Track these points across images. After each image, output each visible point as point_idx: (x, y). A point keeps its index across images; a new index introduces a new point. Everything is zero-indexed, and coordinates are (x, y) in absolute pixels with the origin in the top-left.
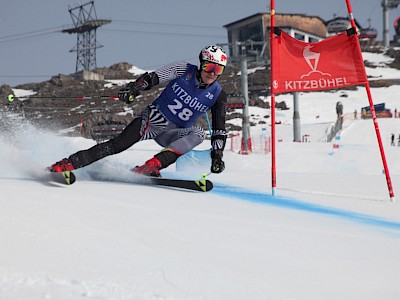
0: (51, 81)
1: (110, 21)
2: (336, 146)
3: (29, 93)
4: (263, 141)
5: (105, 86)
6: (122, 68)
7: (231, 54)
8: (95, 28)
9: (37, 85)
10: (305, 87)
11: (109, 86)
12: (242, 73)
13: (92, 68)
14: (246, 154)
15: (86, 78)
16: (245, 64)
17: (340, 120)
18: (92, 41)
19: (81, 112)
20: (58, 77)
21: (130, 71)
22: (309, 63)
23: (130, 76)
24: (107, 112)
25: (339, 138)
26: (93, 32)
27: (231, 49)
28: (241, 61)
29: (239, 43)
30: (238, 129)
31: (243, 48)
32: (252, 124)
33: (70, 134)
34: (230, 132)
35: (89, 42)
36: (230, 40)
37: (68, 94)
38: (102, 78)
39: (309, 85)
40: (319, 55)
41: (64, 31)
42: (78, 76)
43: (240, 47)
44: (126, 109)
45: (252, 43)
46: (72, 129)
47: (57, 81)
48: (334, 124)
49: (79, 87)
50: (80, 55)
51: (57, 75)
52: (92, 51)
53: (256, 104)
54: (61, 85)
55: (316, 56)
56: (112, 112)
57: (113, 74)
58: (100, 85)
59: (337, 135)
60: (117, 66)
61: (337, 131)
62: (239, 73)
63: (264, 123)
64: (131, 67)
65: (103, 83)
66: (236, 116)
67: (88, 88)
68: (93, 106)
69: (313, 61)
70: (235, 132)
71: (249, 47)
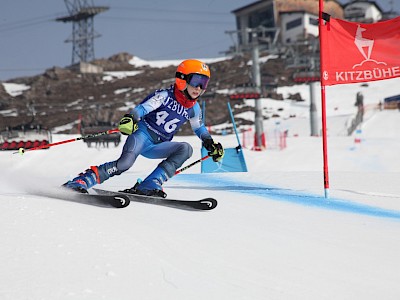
0: (45, 75)
1: (107, 8)
2: (357, 141)
3: (22, 87)
4: (278, 135)
5: (105, 78)
6: (122, 59)
7: (241, 42)
8: (92, 15)
9: (30, 79)
10: (358, 78)
11: (109, 78)
12: (254, 62)
13: (90, 59)
14: (260, 150)
15: (83, 70)
16: (257, 52)
17: (361, 112)
18: (89, 30)
19: (79, 108)
20: (53, 70)
21: (132, 62)
22: (362, 51)
23: (131, 68)
24: (107, 107)
25: (360, 132)
26: (89, 20)
27: (240, 36)
28: (252, 49)
29: (250, 30)
30: (250, 123)
31: (255, 35)
32: (265, 118)
33: (67, 132)
34: (242, 127)
35: (86, 31)
36: (239, 27)
37: (64, 89)
38: (101, 70)
39: (362, 76)
40: (373, 41)
41: (59, 20)
42: (75, 68)
43: (250, 34)
44: (128, 103)
45: (264, 29)
46: (69, 127)
47: (51, 74)
48: (354, 117)
49: (76, 81)
50: (77, 45)
51: (51, 67)
52: (89, 41)
53: (269, 96)
54: (56, 79)
55: (370, 43)
56: (112, 107)
57: (113, 65)
58: (98, 78)
59: (358, 128)
60: (117, 57)
61: (357, 124)
62: (250, 63)
63: (277, 116)
64: (131, 57)
65: (102, 76)
66: (247, 109)
67: (85, 81)
68: (91, 101)
69: (366, 49)
70: (246, 127)
71: (260, 35)
